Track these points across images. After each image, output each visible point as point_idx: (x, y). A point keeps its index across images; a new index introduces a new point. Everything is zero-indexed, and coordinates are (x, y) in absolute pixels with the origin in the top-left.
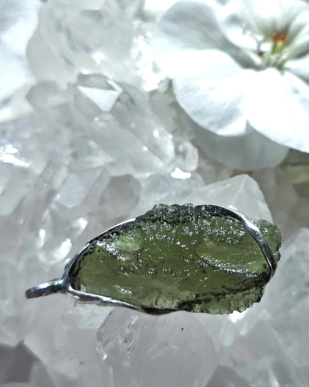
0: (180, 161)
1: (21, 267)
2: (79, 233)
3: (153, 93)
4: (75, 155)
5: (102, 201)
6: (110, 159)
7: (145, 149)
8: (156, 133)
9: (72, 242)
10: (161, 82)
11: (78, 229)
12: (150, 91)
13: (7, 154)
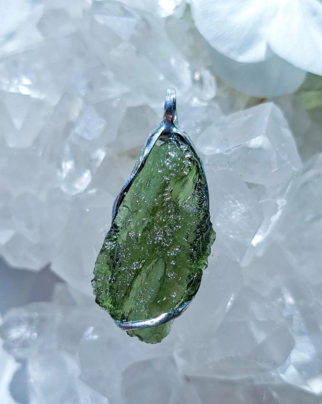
0: (197, 89)
1: (43, 197)
2: (98, 164)
3: (169, 18)
4: (90, 86)
5: (120, 132)
6: (127, 89)
7: (162, 78)
8: (173, 62)
9: (92, 173)
10: (177, 7)
11: (97, 160)
12: (166, 17)
13: (22, 85)
